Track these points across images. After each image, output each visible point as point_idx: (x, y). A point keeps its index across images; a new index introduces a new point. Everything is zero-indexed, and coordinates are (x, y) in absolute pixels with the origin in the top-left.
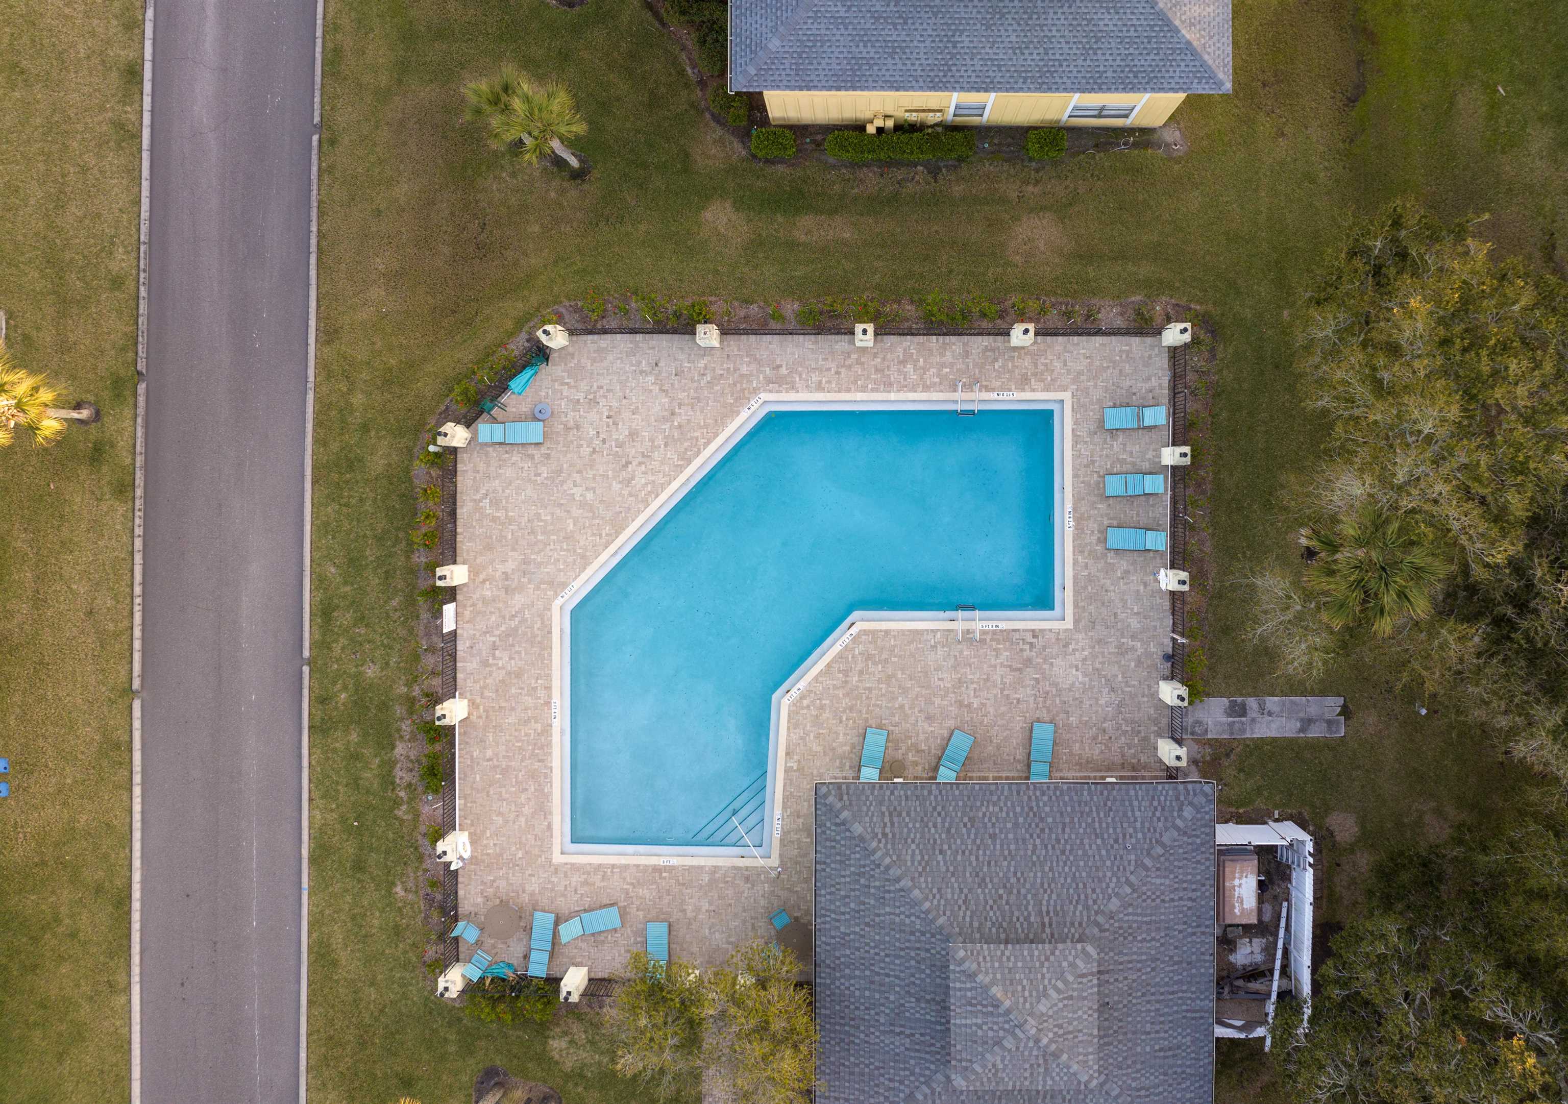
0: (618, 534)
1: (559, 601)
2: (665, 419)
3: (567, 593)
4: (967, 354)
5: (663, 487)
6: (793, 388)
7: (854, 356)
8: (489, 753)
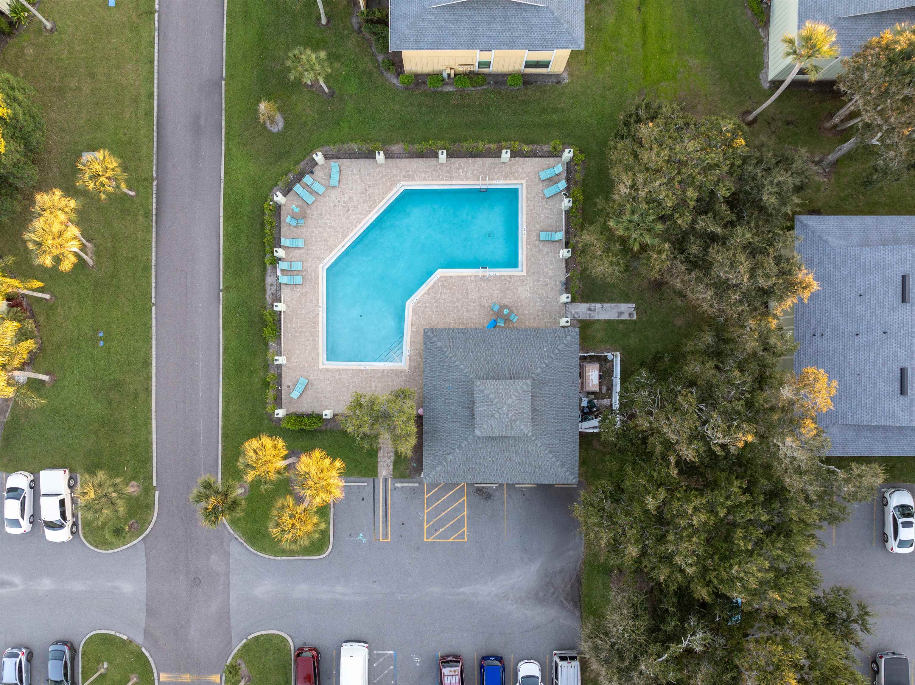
0: (345, 238)
1: (322, 265)
2: (363, 193)
3: (325, 262)
4: (483, 165)
5: (362, 219)
6: (414, 179)
7: (438, 167)
8: (294, 325)
